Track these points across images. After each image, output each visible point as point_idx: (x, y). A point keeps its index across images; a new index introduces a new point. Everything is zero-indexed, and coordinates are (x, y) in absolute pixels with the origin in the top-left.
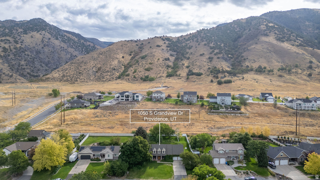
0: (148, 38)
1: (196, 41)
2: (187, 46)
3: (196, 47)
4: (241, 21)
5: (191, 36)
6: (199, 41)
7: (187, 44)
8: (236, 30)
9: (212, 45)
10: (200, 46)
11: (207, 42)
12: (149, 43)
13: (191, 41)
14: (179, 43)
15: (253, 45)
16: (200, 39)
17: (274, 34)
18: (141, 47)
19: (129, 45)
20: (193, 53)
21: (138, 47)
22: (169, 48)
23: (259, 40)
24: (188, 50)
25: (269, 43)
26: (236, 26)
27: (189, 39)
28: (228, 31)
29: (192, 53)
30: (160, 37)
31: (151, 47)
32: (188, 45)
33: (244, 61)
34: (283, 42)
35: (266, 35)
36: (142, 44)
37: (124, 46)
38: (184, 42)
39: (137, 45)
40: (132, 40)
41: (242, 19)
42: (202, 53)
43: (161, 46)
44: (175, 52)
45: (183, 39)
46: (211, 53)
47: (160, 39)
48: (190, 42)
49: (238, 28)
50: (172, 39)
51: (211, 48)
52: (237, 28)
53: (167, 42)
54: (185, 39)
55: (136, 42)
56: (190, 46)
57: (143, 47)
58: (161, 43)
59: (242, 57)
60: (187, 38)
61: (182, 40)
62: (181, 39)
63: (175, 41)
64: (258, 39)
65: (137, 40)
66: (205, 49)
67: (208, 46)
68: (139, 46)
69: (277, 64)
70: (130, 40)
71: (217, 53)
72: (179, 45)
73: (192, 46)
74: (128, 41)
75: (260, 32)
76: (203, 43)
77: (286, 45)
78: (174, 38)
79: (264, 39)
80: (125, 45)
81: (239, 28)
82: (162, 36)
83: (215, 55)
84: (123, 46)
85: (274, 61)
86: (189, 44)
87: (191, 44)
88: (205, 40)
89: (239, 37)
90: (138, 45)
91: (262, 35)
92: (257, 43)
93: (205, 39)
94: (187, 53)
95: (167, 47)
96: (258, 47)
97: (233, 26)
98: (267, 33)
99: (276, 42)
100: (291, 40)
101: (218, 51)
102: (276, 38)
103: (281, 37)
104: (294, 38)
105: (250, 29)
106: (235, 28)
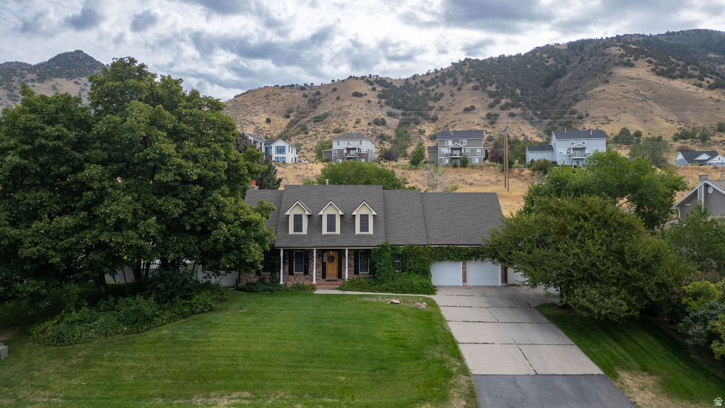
0: (333, 81)
1: (450, 84)
2: (428, 94)
3: (453, 95)
4: (557, 47)
5: (439, 75)
6: (460, 82)
7: (429, 91)
8: (547, 64)
9: (492, 89)
10: (462, 91)
11: (481, 82)
12: (335, 90)
13: (440, 84)
14: (409, 91)
15: (597, 86)
16: (460, 79)
17: (647, 64)
18: (315, 99)
19: (284, 95)
20: (446, 108)
21: (307, 100)
22: (383, 101)
23: (613, 75)
24: (431, 104)
25: (639, 81)
26: (544, 55)
27: (433, 82)
28: (529, 66)
29: (441, 108)
30: (363, 78)
31: (338, 98)
32: (432, 94)
33: (580, 121)
34: (674, 78)
35: (628, 65)
36: (318, 93)
37: (273, 97)
38: (421, 89)
39: (305, 96)
40: (292, 86)
41: (558, 44)
42: (468, 106)
43: (365, 95)
44: (399, 109)
45: (418, 82)
46: (491, 106)
47: (362, 81)
48: (437, 87)
49: (552, 59)
50: (392, 83)
51: (491, 95)
52: (549, 60)
53: (379, 89)
54: (422, 82)
55: (302, 88)
56: (436, 94)
57: (319, 100)
58: (365, 89)
59: (573, 112)
60: (427, 79)
61: (416, 83)
62: (413, 82)
63: (398, 86)
64: (610, 74)
65: (306, 85)
66: (475, 98)
67: (484, 91)
68: (310, 96)
69: (667, 125)
70: (288, 86)
71: (507, 104)
72: (409, 95)
73: (442, 95)
74: (283, 87)
75: (609, 60)
76: (471, 85)
77: (679, 84)
78: (395, 80)
79: (624, 71)
80: (274, 95)
81: (554, 60)
82: (368, 76)
83: (503, 108)
84: (270, 98)
85: (658, 119)
86: (433, 90)
87: (439, 91)
88: (474, 79)
89: (558, 75)
90: (307, 96)
91: (617, 64)
92: (607, 82)
93: (474, 76)
94: (431, 109)
95: (379, 96)
96: (612, 88)
97: (538, 54)
98: (629, 60)
99: (656, 77)
100: (691, 76)
101: (509, 101)
102: (653, 70)
103: (665, 68)
104: (697, 73)
105: (582, 59)
106: (543, 59)
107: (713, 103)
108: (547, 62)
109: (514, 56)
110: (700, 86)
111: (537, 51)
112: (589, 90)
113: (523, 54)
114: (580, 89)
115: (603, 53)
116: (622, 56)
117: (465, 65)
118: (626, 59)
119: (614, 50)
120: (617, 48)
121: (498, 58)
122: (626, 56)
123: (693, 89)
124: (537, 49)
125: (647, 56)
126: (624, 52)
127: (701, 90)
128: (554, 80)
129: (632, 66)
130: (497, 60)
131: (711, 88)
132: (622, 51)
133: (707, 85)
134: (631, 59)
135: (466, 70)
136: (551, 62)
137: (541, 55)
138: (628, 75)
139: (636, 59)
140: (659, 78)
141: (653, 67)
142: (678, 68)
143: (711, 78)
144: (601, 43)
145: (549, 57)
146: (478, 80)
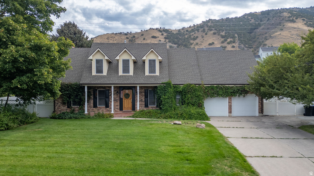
0: (142, 31)
1: (202, 31)
2: (190, 37)
3: (203, 37)
4: (256, 13)
5: (196, 27)
6: (206, 30)
7: (191, 35)
8: (251, 22)
9: (223, 34)
10: (207, 35)
11: (217, 31)
12: (142, 35)
13: (196, 32)
14: (180, 36)
15: (277, 32)
16: (206, 29)
17: (302, 21)
18: (132, 40)
19: (116, 37)
20: (200, 43)
21: (128, 40)
22: (167, 40)
23: (285, 26)
24: (192, 42)
25: (298, 29)
26: (249, 18)
27: (193, 31)
28: (242, 23)
29: (197, 44)
30: (157, 29)
31: (144, 39)
32: (192, 37)
36: (134, 37)
37: (111, 38)
38: (187, 34)
39: (127, 38)
40: (121, 33)
41: (256, 12)
42: (211, 42)
43: (158, 37)
44: (175, 44)
45: (185, 31)
46: (223, 42)
47: (156, 31)
48: (195, 33)
49: (253, 19)
50: (171, 31)
51: (222, 37)
52: (252, 20)
53: (165, 34)
54: (187, 31)
55: (126, 34)
56: (194, 37)
57: (134, 40)
58: (158, 34)
60: (190, 29)
61: (184, 31)
62: (182, 31)
63: (175, 33)
64: (283, 26)
65: (128, 33)
66: (214, 38)
67: (219, 35)
68: (130, 38)
70: (119, 33)
71: (231, 41)
72: (180, 37)
73: (197, 37)
74: (116, 34)
75: (283, 19)
76: (212, 32)
78: (173, 30)
79: (290, 25)
80: (112, 37)
81: (254, 20)
82: (159, 28)
83: (229, 43)
84: (109, 39)
86: (193, 35)
87: (196, 35)
88: (213, 29)
89: (257, 27)
90: (128, 38)
91: (287, 21)
92: (282, 30)
93: (213, 27)
94: (192, 44)
95: (165, 38)
96: (285, 33)
97: (246, 17)
98: (293, 19)
99: (307, 27)
101: (232, 40)
102: (305, 24)
103: (311, 23)
105: (269, 19)
106: (249, 19)
108: (251, 21)
109: (234, 18)
111: (246, 16)
112: (273, 34)
113: (238, 17)
114: (268, 34)
115: (280, 16)
116: (289, 17)
117: (209, 22)
118: (291, 18)
119: (285, 14)
120: (287, 13)
121: (225, 19)
122: (291, 17)
124: (246, 15)
125: (302, 17)
126: (290, 15)
128: (254, 30)
129: (294, 22)
130: (225, 20)
132: (289, 15)
134: (294, 18)
135: (209, 24)
136: (253, 21)
137: (247, 17)
138: (293, 26)
139: (296, 19)
140: (309, 28)
141: (306, 22)
144: (278, 11)
145: (252, 19)
146: (215, 29)
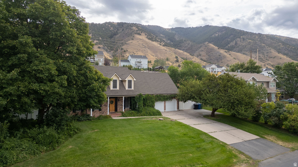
4: (113, 23)
8: (110, 29)
15: (129, 40)
17: (145, 35)
23: (135, 37)
25: (143, 40)
26: (109, 26)
28: (104, 29)
33: (125, 53)
34: (153, 41)
35: (139, 34)
49: (112, 28)
59: (122, 49)
64: (134, 36)
69: (152, 57)
71: (97, 43)
75: (133, 31)
77: (155, 43)
79: (138, 36)
85: (149, 54)
89: (115, 34)
91: (136, 33)
92: (133, 39)
96: (134, 42)
97: (107, 25)
98: (139, 32)
99: (148, 40)
100: (158, 41)
101: (97, 41)
102: (147, 37)
103: (150, 37)
104: (159, 40)
105: (123, 30)
106: (109, 27)
107: (164, 51)
108: (111, 28)
109: (98, 24)
110: (161, 45)
111: (106, 24)
112: (127, 42)
113: (101, 24)
114: (123, 41)
115: (131, 28)
116: (137, 31)
118: (138, 32)
119: (134, 28)
120: (135, 28)
122: (138, 31)
123: (159, 45)
124: (106, 23)
125: (145, 32)
126: (138, 29)
127: (161, 46)
128: (114, 36)
129: (140, 35)
130: (91, 24)
131: (164, 46)
132: (137, 29)
133: (162, 45)
134: (140, 32)
136: (112, 29)
137: (108, 25)
138: (139, 38)
139: (141, 33)
140: (149, 40)
141: (147, 36)
142: (154, 38)
143: (163, 42)
144: (129, 25)
145: (111, 27)
